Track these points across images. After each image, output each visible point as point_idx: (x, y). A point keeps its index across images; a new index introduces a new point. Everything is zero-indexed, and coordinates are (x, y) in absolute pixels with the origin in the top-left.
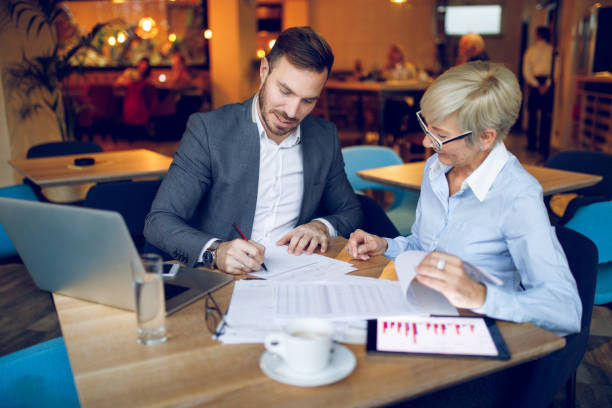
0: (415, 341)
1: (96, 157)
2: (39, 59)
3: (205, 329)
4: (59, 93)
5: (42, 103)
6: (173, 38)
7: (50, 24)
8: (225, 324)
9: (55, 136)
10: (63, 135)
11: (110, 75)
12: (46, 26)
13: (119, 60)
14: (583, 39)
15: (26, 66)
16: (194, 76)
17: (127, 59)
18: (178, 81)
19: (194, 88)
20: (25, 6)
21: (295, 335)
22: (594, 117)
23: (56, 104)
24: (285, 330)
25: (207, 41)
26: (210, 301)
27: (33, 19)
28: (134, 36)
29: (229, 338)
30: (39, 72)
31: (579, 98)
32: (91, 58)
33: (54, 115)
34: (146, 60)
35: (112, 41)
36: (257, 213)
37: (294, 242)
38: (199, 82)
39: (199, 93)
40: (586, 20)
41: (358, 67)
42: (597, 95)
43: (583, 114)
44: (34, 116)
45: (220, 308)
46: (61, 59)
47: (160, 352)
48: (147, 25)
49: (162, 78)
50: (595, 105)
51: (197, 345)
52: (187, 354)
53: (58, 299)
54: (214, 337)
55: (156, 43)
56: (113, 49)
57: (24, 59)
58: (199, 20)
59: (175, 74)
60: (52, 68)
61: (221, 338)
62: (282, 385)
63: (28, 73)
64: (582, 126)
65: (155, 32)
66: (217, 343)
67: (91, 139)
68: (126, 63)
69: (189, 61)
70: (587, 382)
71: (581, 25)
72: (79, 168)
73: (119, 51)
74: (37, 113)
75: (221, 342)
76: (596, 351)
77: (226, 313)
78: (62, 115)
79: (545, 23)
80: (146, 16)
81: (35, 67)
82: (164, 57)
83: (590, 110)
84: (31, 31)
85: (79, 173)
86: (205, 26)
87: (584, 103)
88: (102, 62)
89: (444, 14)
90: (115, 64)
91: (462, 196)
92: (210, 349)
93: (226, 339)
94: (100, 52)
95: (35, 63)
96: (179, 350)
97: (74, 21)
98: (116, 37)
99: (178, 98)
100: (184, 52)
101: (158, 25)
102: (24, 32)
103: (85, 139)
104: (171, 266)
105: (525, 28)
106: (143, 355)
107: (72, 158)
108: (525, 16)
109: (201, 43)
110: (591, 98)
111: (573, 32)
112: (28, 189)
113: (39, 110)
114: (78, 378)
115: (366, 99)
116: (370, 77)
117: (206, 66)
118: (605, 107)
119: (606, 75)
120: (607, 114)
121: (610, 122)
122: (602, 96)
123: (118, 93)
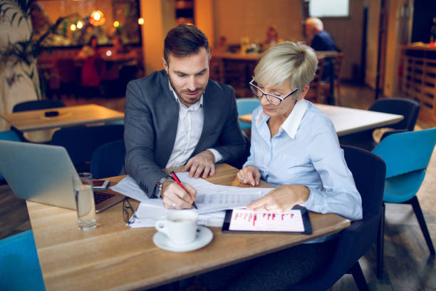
0: (254, 224)
1: (60, 110)
2: (21, 43)
3: (122, 220)
4: (34, 66)
5: (23, 73)
6: (116, 24)
7: (26, 18)
8: (135, 217)
9: (32, 96)
10: (38, 96)
11: (72, 52)
13: (78, 41)
14: (404, 19)
15: (11, 48)
17: (84, 40)
21: (175, 221)
22: (412, 74)
23: (33, 74)
24: (169, 219)
25: (140, 26)
27: (15, 15)
28: (88, 24)
29: (136, 224)
30: (20, 52)
31: (402, 61)
32: (58, 40)
35: (73, 28)
37: (193, 169)
40: (406, 6)
42: (414, 59)
43: (405, 72)
44: (18, 83)
45: (133, 207)
46: (35, 42)
47: (93, 234)
48: (97, 16)
49: (109, 53)
50: (413, 66)
51: (116, 230)
52: (109, 235)
53: (29, 204)
54: (127, 224)
55: (105, 28)
56: (74, 33)
57: (9, 43)
58: (134, 12)
60: (29, 49)
61: (131, 225)
62: (165, 251)
63: (12, 53)
64: (405, 80)
65: (103, 21)
66: (129, 228)
67: (59, 98)
69: (126, 41)
71: (403, 10)
72: (48, 119)
73: (78, 34)
74: (19, 80)
75: (131, 227)
77: (136, 210)
78: (38, 82)
80: (96, 10)
81: (17, 48)
82: (110, 37)
83: (410, 69)
84: (14, 23)
85: (47, 122)
86: (139, 15)
87: (406, 64)
88: (67, 42)
89: (308, 3)
90: (75, 43)
91: (280, 137)
92: (124, 232)
93: (134, 225)
94: (65, 36)
95: (17, 45)
96: (104, 233)
97: (46, 14)
98: (76, 24)
99: (120, 67)
101: (105, 16)
102: (9, 23)
103: (55, 98)
104: (104, 181)
105: (366, 13)
106: (81, 236)
107: (43, 112)
108: (366, 3)
109: (136, 28)
110: (410, 61)
111: (397, 15)
112: (14, 134)
113: (21, 78)
114: (40, 251)
115: (251, 65)
116: (253, 50)
117: (140, 44)
118: (419, 67)
119: (420, 44)
120: (420, 72)
121: (423, 78)
122: (418, 59)
123: (78, 65)
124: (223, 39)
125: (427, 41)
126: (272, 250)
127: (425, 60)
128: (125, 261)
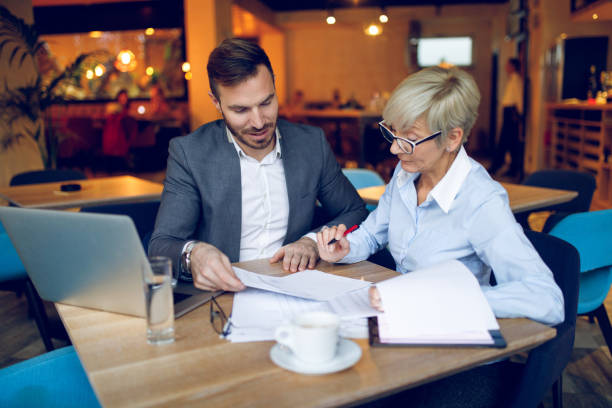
1: (83, 183)
2: (21, 90)
3: (212, 330)
4: (41, 123)
5: (24, 132)
6: (150, 71)
7: (33, 55)
8: (231, 324)
9: (37, 164)
10: (45, 164)
12: (29, 57)
13: (97, 93)
14: (551, 68)
15: (8, 96)
16: (173, 108)
17: (105, 92)
18: (157, 112)
19: (173, 120)
20: (9, 37)
22: (565, 143)
23: (38, 133)
24: (295, 324)
25: (184, 74)
26: (214, 306)
27: (15, 51)
28: (113, 69)
29: (236, 337)
30: (21, 102)
31: (549, 124)
32: (70, 90)
33: (35, 144)
34: (123, 92)
35: (89, 75)
36: (243, 235)
38: (178, 114)
39: (177, 124)
40: (553, 50)
41: (337, 96)
42: (567, 121)
43: (554, 140)
44: (15, 146)
45: (225, 312)
46: (44, 89)
47: (170, 350)
48: (126, 58)
49: (141, 110)
50: (566, 131)
51: (205, 344)
52: (197, 351)
54: (221, 337)
55: (135, 76)
56: (91, 83)
57: (7, 89)
58: (178, 53)
59: (154, 106)
60: (35, 98)
61: (229, 337)
62: (292, 373)
63: (10, 103)
64: (554, 152)
65: (134, 65)
66: (225, 341)
68: (104, 96)
69: (167, 94)
70: (573, 392)
71: (548, 56)
72: (65, 194)
73: (97, 85)
74: (18, 143)
75: (229, 341)
76: (579, 362)
77: (230, 316)
78: (43, 144)
79: (514, 54)
80: (125, 49)
81: (18, 97)
82: (142, 89)
83: (560, 136)
84: (13, 62)
85: (64, 198)
86: (184, 58)
87: (555, 129)
88: (81, 95)
89: (416, 46)
90: (92, 96)
91: (428, 208)
92: (219, 347)
93: (234, 338)
94: (78, 85)
95: (18, 93)
98: (94, 70)
99: (157, 129)
100: (163, 84)
101: (136, 58)
102: (6, 63)
105: (495, 60)
106: (153, 353)
107: (58, 185)
108: (495, 48)
109: (179, 75)
110: (561, 125)
111: (541, 62)
113: (21, 140)
114: (93, 376)
115: (344, 126)
116: (349, 105)
117: (185, 98)
118: (576, 132)
119: (574, 102)
120: (576, 139)
121: (580, 146)
122: (573, 121)
123: (97, 125)
124: (299, 94)
125: (583, 97)
126: (451, 371)
127: (583, 123)
128: (232, 390)
